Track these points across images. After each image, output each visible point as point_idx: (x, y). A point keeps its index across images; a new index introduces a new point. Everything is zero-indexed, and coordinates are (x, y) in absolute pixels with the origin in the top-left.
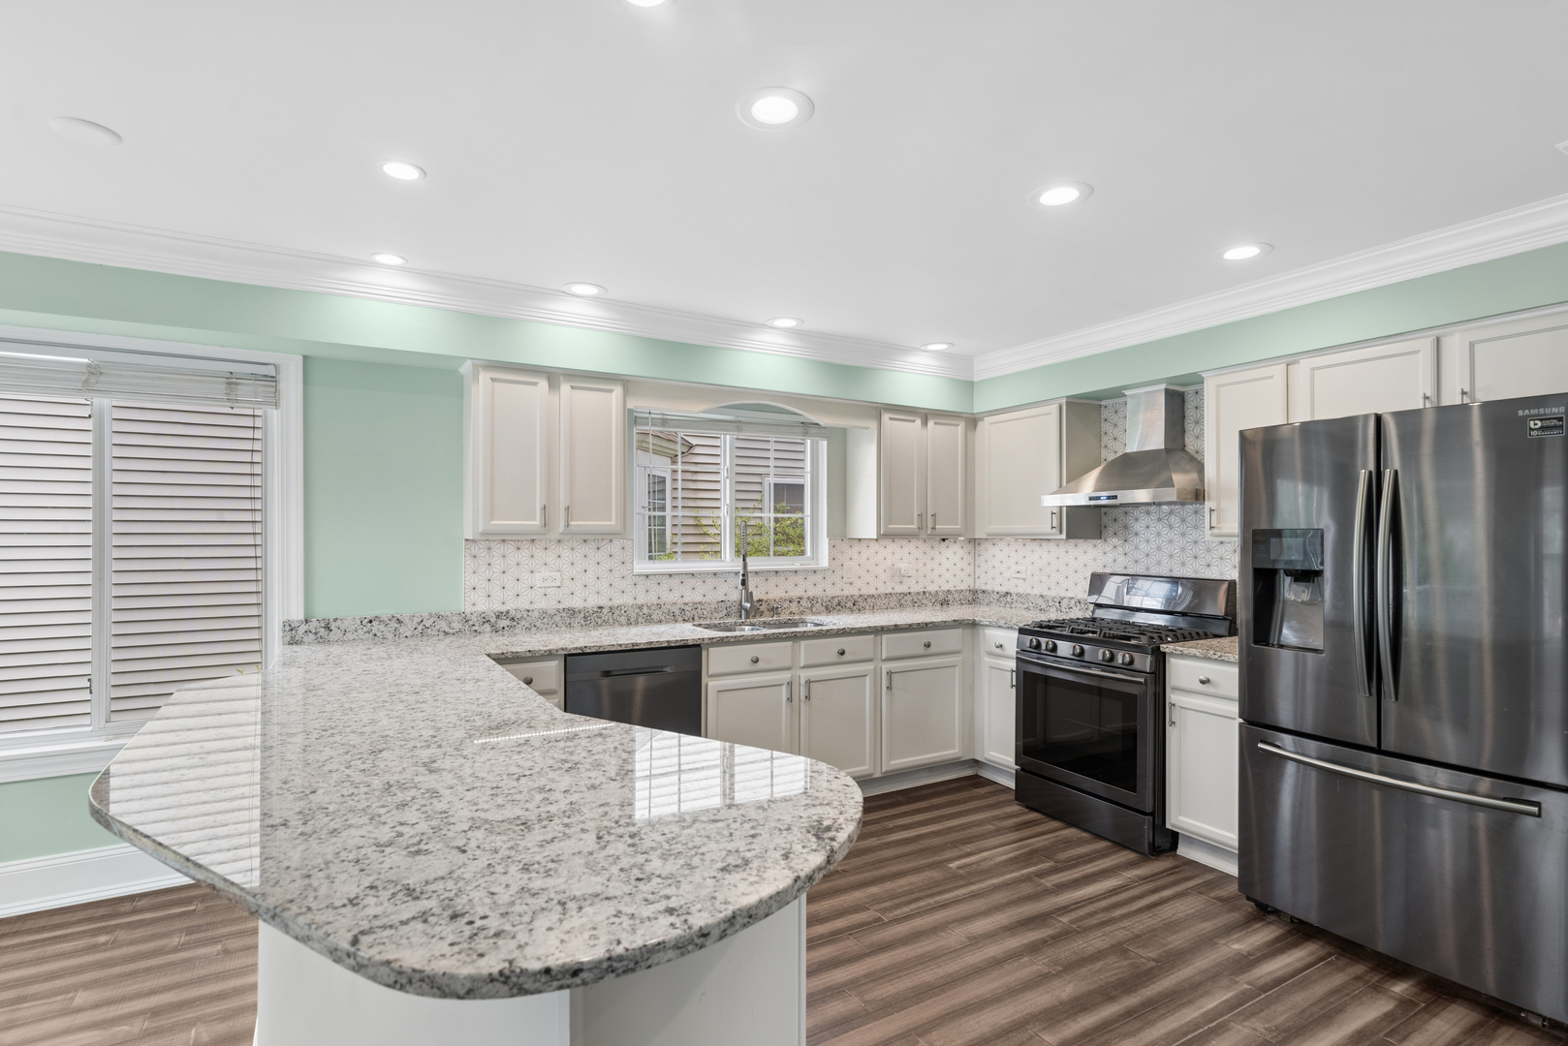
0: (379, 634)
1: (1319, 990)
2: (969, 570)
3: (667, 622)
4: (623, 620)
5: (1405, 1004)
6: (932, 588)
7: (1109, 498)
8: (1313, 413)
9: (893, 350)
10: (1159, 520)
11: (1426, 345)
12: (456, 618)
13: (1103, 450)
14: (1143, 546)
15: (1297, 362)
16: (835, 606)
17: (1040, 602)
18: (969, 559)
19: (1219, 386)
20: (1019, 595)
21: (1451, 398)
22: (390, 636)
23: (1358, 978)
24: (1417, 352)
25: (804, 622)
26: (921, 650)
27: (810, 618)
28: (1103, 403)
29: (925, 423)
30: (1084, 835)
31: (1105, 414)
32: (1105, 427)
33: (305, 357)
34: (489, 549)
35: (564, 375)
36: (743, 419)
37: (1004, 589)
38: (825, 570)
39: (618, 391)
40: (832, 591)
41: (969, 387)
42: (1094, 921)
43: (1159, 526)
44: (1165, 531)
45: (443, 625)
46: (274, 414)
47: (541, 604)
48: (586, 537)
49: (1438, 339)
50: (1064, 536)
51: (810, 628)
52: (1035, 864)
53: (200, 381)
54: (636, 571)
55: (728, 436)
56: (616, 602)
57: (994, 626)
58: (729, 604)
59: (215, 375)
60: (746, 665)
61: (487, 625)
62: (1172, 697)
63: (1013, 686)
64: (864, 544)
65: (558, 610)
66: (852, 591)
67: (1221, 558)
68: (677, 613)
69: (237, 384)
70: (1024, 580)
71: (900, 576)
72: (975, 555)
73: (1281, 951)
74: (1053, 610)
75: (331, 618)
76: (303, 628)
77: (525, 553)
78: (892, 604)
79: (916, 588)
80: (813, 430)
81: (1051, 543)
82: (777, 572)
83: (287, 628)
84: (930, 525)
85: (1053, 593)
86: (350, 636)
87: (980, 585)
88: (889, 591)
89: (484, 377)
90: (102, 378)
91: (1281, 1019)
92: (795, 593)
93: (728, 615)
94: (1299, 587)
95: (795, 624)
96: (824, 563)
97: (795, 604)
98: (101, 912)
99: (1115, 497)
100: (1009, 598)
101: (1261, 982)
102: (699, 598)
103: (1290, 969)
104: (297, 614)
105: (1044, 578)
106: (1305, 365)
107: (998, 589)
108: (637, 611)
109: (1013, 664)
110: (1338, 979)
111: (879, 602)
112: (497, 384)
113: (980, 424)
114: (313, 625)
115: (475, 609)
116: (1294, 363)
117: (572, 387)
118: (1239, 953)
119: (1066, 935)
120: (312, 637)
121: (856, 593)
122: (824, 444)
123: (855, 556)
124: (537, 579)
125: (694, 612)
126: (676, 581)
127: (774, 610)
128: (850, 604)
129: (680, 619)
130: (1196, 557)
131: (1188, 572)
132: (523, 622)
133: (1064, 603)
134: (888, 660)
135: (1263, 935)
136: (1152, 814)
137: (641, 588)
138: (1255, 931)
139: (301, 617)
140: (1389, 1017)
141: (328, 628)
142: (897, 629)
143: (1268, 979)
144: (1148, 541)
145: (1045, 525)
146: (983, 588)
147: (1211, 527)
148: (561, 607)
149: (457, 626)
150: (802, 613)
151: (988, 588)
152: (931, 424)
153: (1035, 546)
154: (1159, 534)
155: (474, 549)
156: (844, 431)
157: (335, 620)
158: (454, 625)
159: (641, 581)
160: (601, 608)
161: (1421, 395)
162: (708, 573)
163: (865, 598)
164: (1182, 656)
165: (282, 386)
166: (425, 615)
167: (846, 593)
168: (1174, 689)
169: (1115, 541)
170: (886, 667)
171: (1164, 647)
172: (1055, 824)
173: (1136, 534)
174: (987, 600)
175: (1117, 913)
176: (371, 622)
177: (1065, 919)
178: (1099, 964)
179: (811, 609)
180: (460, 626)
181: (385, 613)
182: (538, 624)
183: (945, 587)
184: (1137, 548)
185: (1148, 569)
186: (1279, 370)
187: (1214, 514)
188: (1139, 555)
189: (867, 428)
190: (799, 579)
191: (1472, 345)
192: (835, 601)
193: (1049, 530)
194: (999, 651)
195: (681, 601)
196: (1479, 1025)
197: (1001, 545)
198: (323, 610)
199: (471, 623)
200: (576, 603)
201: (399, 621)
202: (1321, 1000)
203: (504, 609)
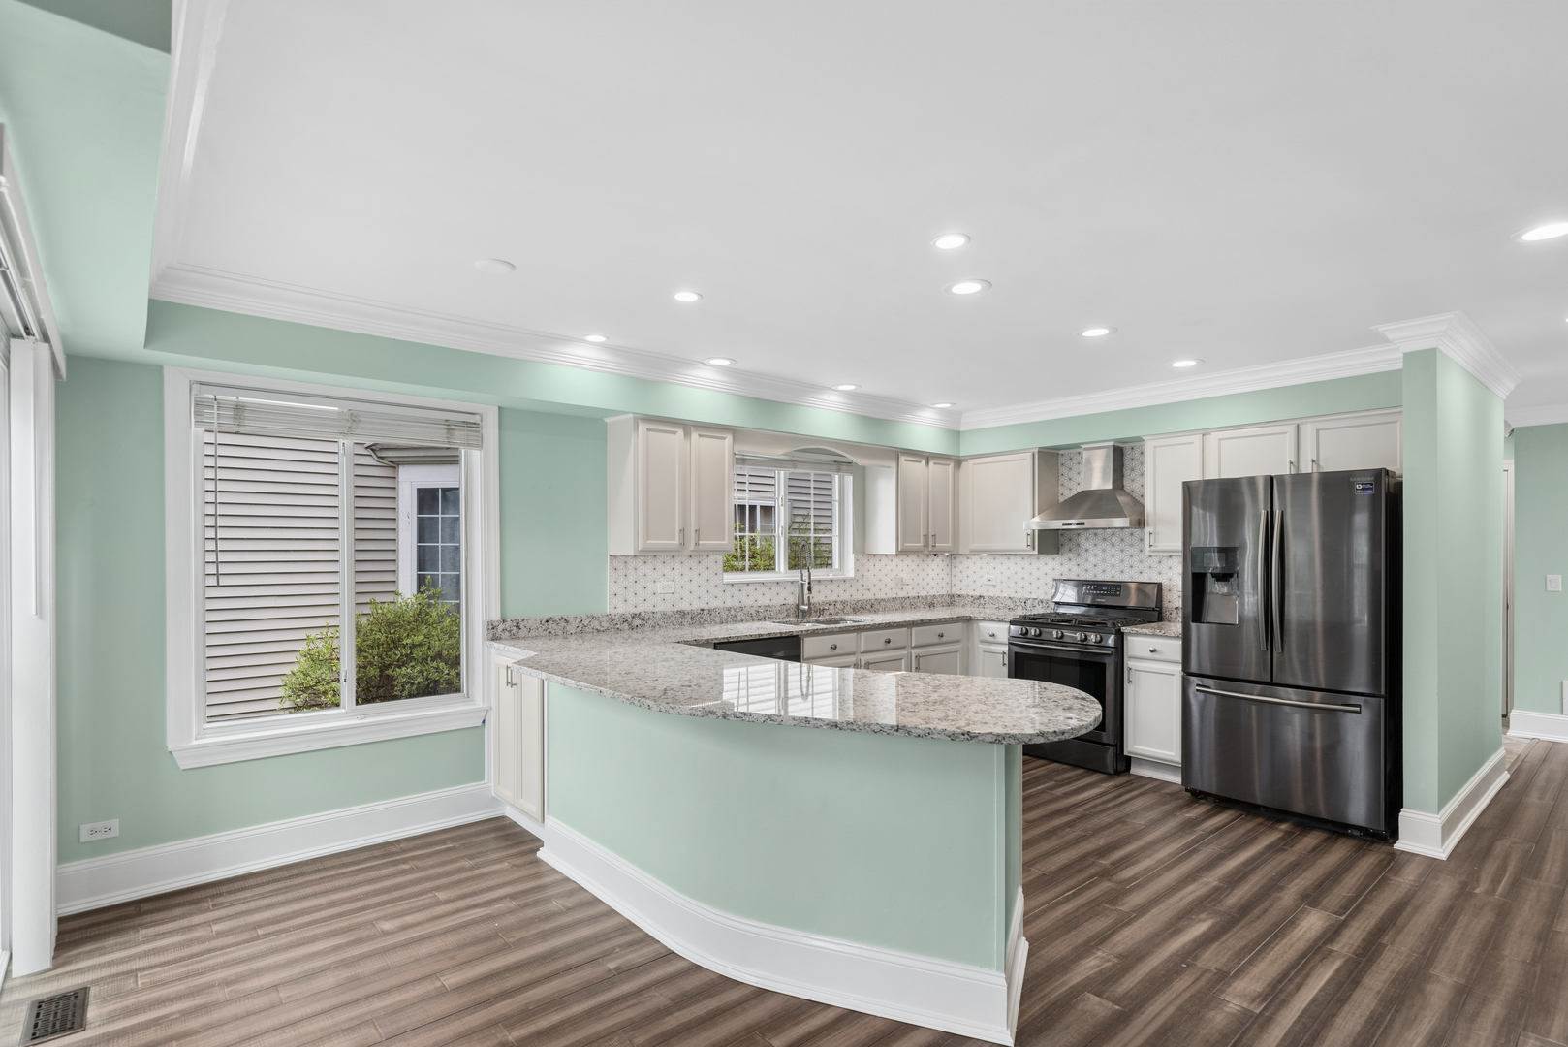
0: (553, 632)
1: (1242, 830)
2: (947, 579)
3: (747, 621)
4: (717, 619)
5: (1288, 833)
6: (923, 594)
7: (1078, 524)
8: (1220, 474)
9: (910, 406)
10: (1104, 540)
11: (1291, 429)
12: (605, 619)
13: (1060, 487)
14: (1092, 559)
15: (1210, 434)
16: (860, 607)
17: (1009, 602)
18: (947, 570)
19: (1155, 447)
20: (991, 598)
21: (1306, 468)
22: (560, 633)
23: (1260, 824)
24: (1286, 433)
25: (843, 620)
26: (936, 640)
27: (847, 617)
28: (1060, 452)
29: (927, 463)
30: (1065, 766)
31: (1062, 460)
32: (1062, 470)
33: (499, 408)
34: (626, 563)
35: (693, 426)
36: (797, 459)
37: (977, 594)
38: (852, 579)
39: (729, 438)
40: (857, 596)
41: (956, 435)
42: (1098, 809)
43: (1104, 545)
44: (1109, 548)
45: (595, 624)
46: (476, 455)
47: (661, 607)
48: (673, 554)
49: (1298, 425)
50: (1036, 552)
51: (849, 624)
52: (1043, 784)
53: (428, 427)
54: (725, 581)
55: (782, 473)
56: (712, 605)
57: (987, 620)
58: (788, 607)
59: (437, 422)
60: (827, 651)
61: (626, 624)
62: (1129, 663)
63: (1004, 664)
64: (878, 558)
65: (674, 612)
66: (869, 596)
67: (1150, 567)
68: (754, 614)
69: (453, 429)
70: (995, 586)
71: (902, 584)
72: (951, 566)
73: (1214, 815)
74: (1020, 608)
75: (520, 618)
76: (501, 627)
77: (650, 566)
78: (897, 607)
79: (913, 594)
80: (844, 468)
81: (1018, 557)
82: (819, 581)
83: (491, 627)
84: (931, 543)
85: (1019, 595)
86: (533, 633)
87: (956, 591)
88: (894, 596)
89: (642, 427)
90: (361, 425)
91: (1225, 844)
92: (832, 597)
93: (788, 615)
94: (1221, 584)
95: (837, 622)
96: (850, 573)
97: (832, 606)
98: (368, 854)
99: (1083, 524)
100: (982, 601)
101: (1209, 830)
102: (767, 603)
103: (1222, 823)
104: (496, 616)
105: (1012, 584)
106: (1214, 437)
107: (971, 593)
108: (727, 612)
109: (1005, 649)
110: (1250, 825)
111: (888, 605)
112: (650, 433)
113: (964, 464)
114: (508, 624)
115: (616, 611)
116: (1207, 434)
117: (700, 436)
118: (1190, 818)
119: (1082, 818)
120: (507, 634)
121: (872, 597)
122: (849, 479)
123: (872, 568)
124: (659, 587)
125: (765, 613)
126: (751, 588)
127: (821, 611)
128: (869, 606)
129: (756, 618)
130: (1131, 567)
131: (1090, 577)
132: (650, 622)
133: (1029, 603)
134: (916, 647)
135: (1200, 810)
136: (1115, 746)
137: (728, 594)
138: (1195, 808)
139: (499, 618)
140: (1280, 838)
141: (518, 627)
142: (922, 623)
143: (1212, 828)
144: (1096, 555)
145: (1022, 543)
146: (959, 593)
147: (1151, 546)
148: (675, 609)
149: (605, 625)
150: (837, 613)
151: (963, 593)
152: (931, 464)
153: (1003, 560)
154: (1104, 550)
155: (616, 564)
156: (864, 468)
157: (523, 620)
158: (604, 624)
159: (728, 588)
160: (702, 610)
161: (1288, 462)
162: (773, 582)
163: (880, 601)
164: (1137, 634)
165: (484, 431)
166: (584, 617)
167: (866, 597)
168: (1130, 658)
169: (1070, 555)
170: (914, 652)
171: (1123, 629)
172: (1042, 762)
173: (1087, 550)
174: (962, 603)
175: (1110, 805)
176: (547, 622)
177: (1080, 810)
178: (1113, 829)
179: (843, 610)
180: (607, 625)
181: (556, 614)
182: (660, 623)
183: (932, 593)
184: (1087, 560)
185: (1095, 576)
186: (1197, 439)
187: (1152, 536)
188: (1089, 566)
189: (889, 467)
190: (833, 586)
191: (1318, 431)
192: (859, 605)
193: (1025, 547)
194: (991, 639)
195: (755, 604)
196: (1329, 838)
197: (975, 559)
198: (513, 614)
199: (615, 622)
200: (685, 606)
201: (566, 621)
202: (1244, 835)
203: (637, 611)
